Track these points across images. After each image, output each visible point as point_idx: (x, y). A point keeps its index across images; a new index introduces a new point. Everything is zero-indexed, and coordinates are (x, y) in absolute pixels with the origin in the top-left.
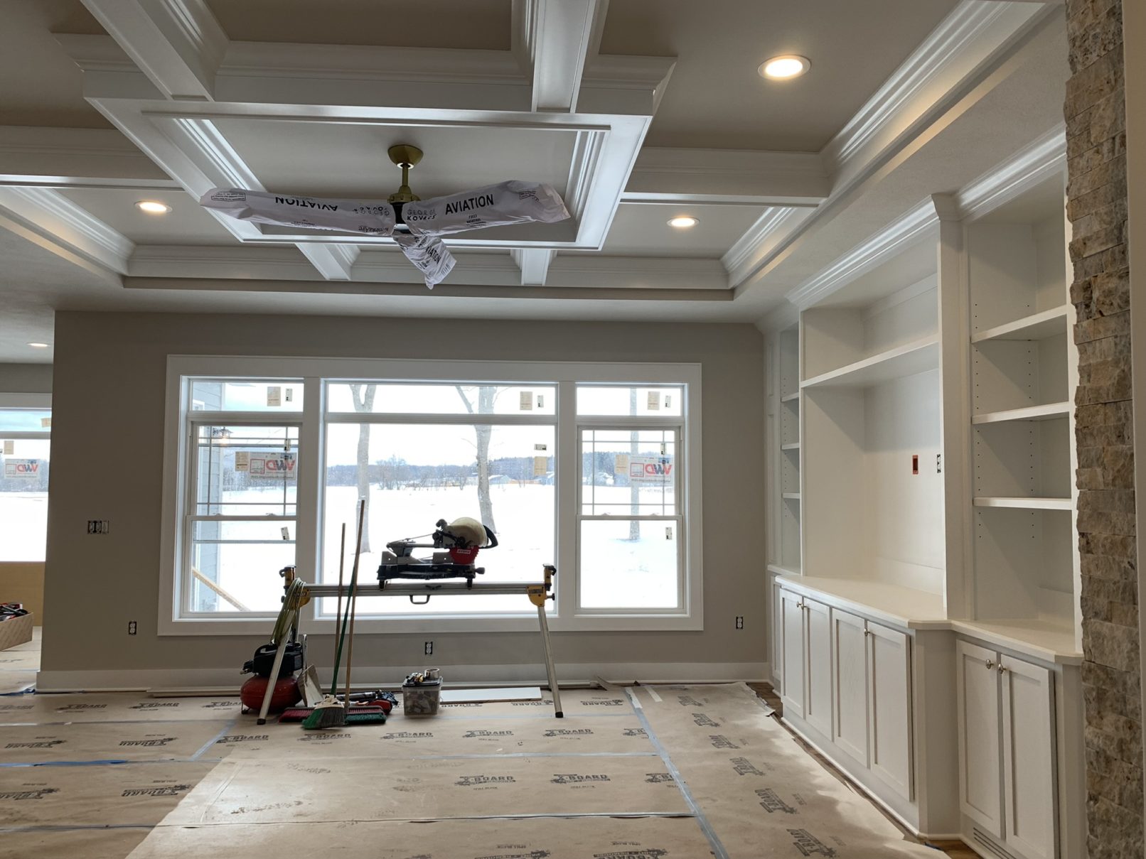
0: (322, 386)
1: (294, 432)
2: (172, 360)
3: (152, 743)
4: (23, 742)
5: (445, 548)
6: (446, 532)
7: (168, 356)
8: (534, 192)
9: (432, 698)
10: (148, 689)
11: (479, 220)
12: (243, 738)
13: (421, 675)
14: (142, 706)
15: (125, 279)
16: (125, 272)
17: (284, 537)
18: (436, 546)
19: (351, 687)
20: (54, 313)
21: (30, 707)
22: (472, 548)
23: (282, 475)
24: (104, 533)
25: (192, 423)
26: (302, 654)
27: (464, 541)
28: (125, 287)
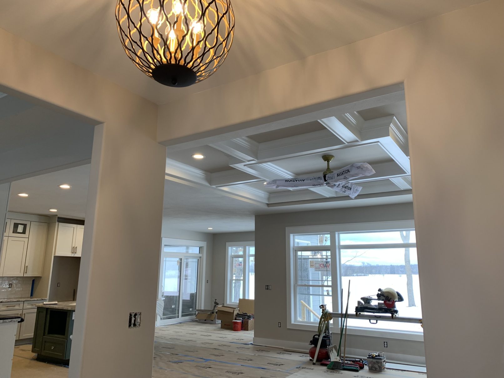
0: (337, 235)
1: (329, 253)
2: (287, 229)
3: (277, 365)
4: (242, 358)
5: (382, 301)
6: (382, 294)
7: (286, 227)
8: (360, 167)
9: (379, 365)
10: (284, 348)
11: (347, 178)
12: (305, 368)
13: (375, 354)
14: (280, 353)
15: (268, 205)
16: (268, 203)
17: (328, 294)
18: (379, 299)
19: (345, 356)
20: (254, 216)
21: (249, 349)
22: (392, 301)
23: (326, 269)
24: (270, 290)
25: (295, 250)
26: (329, 339)
27: (388, 298)
28: (268, 207)
